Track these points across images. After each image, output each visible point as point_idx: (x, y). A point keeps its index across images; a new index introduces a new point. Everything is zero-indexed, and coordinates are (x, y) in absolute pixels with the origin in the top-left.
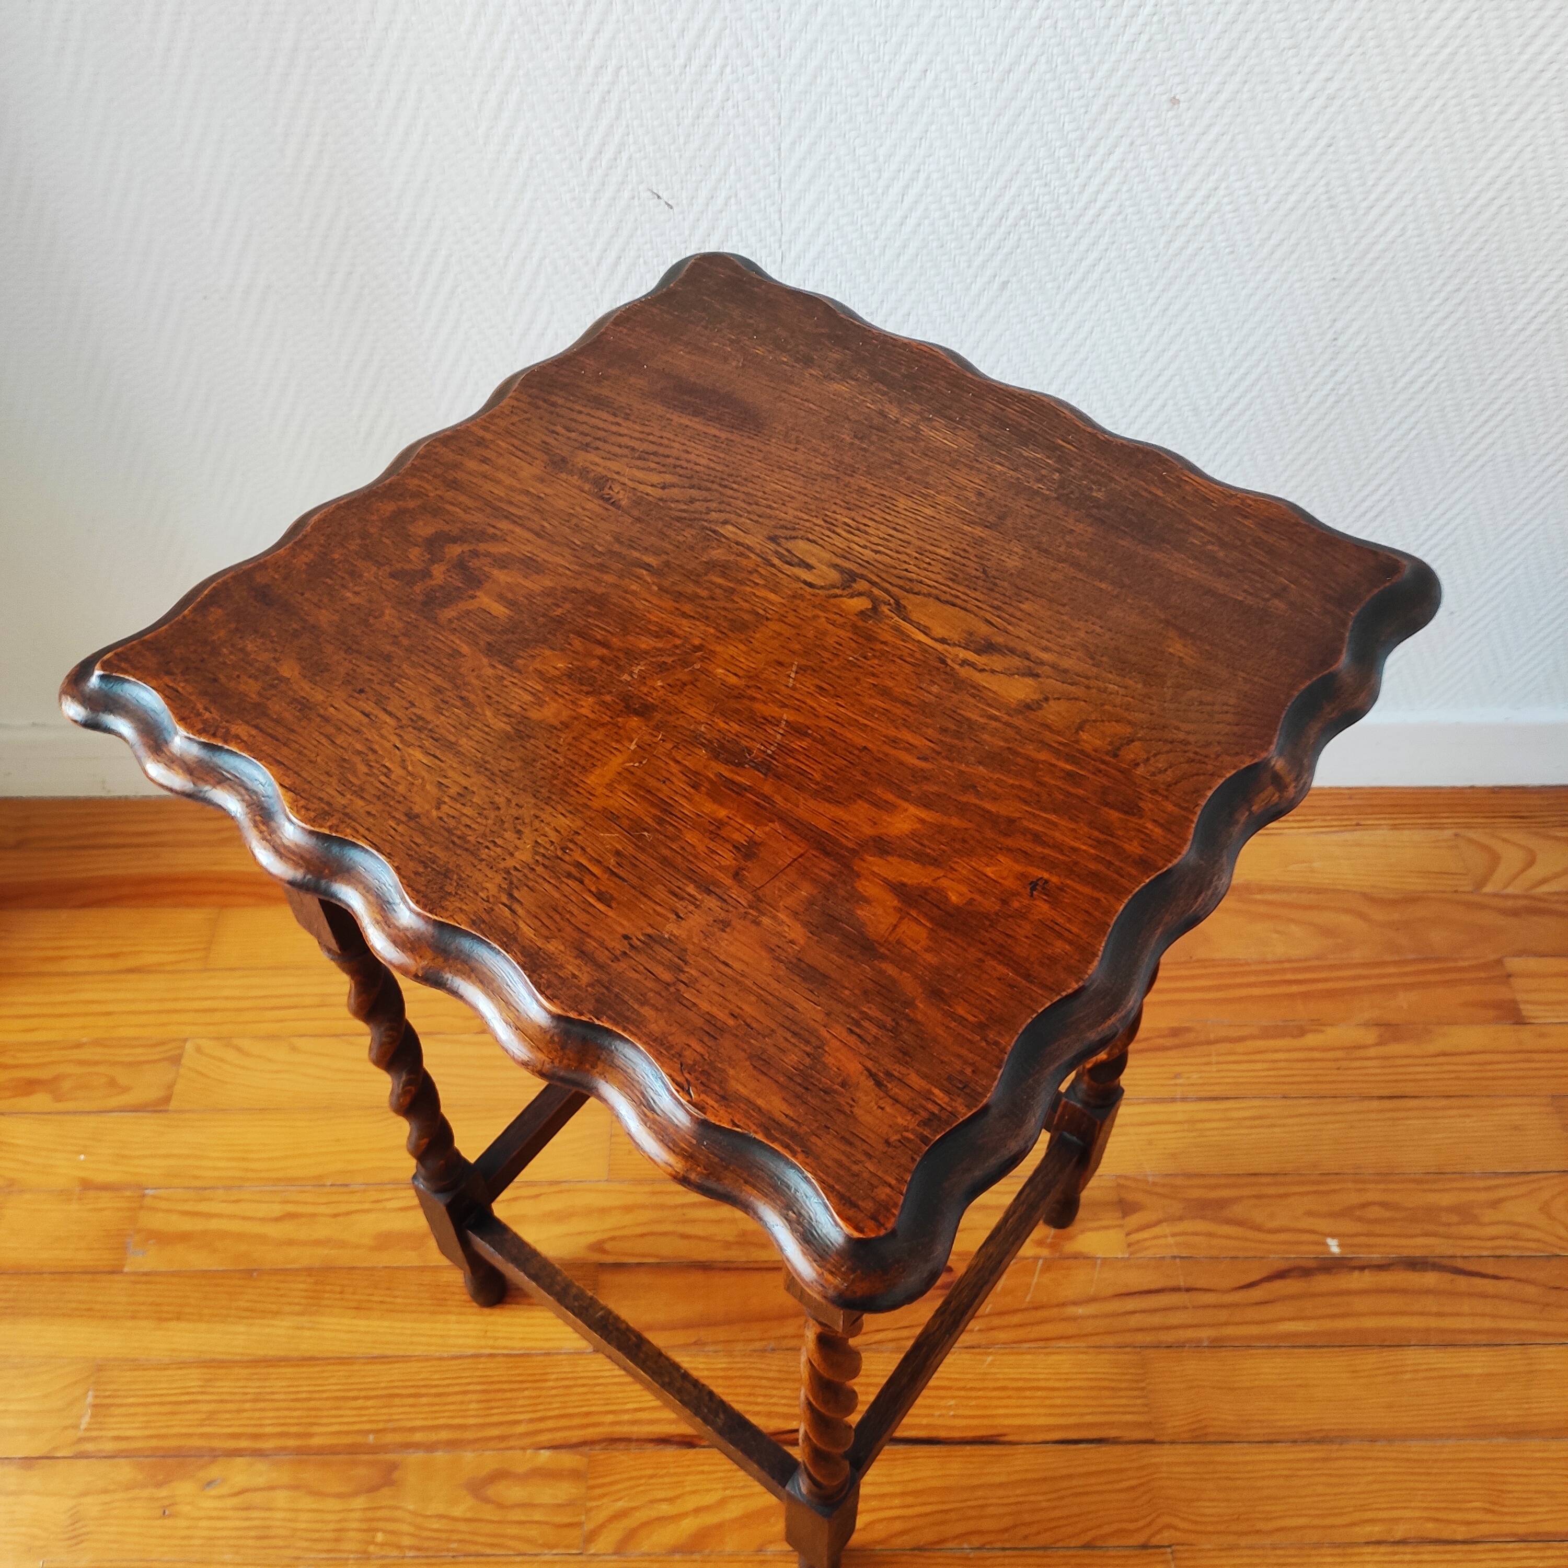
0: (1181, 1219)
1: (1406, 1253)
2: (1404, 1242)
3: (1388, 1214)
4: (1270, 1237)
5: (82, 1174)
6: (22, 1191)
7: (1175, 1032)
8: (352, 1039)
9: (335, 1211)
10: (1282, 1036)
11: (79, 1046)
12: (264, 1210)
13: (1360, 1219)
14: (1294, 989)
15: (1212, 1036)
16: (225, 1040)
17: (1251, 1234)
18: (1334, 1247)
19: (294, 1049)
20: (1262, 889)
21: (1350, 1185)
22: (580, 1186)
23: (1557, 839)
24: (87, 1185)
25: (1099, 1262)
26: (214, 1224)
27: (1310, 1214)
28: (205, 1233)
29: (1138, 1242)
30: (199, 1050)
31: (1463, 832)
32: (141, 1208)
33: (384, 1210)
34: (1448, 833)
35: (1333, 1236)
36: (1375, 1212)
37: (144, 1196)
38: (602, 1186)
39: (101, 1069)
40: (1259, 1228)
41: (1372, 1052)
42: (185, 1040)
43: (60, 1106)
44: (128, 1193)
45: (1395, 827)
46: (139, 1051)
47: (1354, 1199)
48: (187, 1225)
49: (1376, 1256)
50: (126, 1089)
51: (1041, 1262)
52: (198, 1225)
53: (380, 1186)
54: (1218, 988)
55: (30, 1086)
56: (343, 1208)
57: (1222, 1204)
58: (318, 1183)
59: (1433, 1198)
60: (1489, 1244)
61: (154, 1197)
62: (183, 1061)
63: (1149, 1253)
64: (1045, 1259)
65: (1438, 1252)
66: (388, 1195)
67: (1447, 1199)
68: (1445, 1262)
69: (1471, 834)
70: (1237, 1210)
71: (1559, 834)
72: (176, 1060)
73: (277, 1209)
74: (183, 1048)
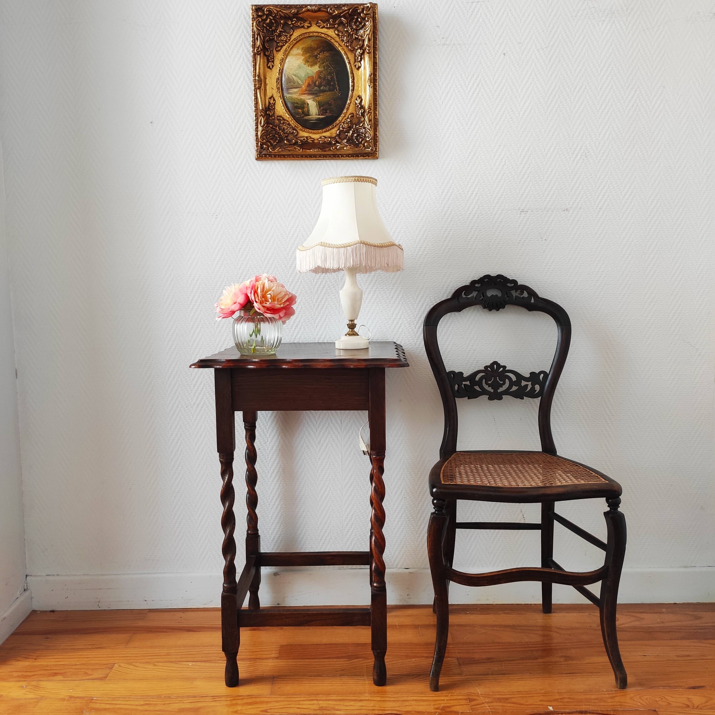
0: (492, 702)
1: (578, 710)
2: (577, 707)
3: (571, 700)
4: (526, 706)
5: (70, 695)
6: (46, 699)
7: (488, 659)
8: (177, 663)
9: (164, 703)
10: (529, 660)
11: (76, 665)
12: (137, 703)
13: (561, 702)
14: (533, 649)
15: (502, 660)
16: (130, 664)
17: (519, 706)
18: (551, 708)
19: (155, 665)
20: (519, 626)
21: (557, 694)
22: (259, 696)
23: (626, 615)
24: (71, 697)
25: (460, 713)
26: (117, 706)
27: (541, 701)
28: (114, 708)
29: (475, 708)
30: (120, 666)
31: (592, 614)
32: (91, 702)
33: (183, 703)
34: (586, 614)
35: (550, 706)
36: (566, 700)
37: (93, 699)
38: (268, 696)
39: (83, 670)
40: (522, 704)
41: (562, 663)
42: (115, 664)
43: (65, 679)
44: (87, 699)
45: (567, 612)
46: (98, 666)
47: (558, 697)
48: (107, 706)
49: (567, 711)
50: (91, 675)
51: (437, 713)
52: (112, 706)
53: (183, 697)
54: (505, 648)
55: (55, 674)
56: (167, 702)
57: (507, 699)
58: (159, 697)
59: (587, 697)
60: (611, 707)
61: (96, 700)
62: (113, 668)
63: (480, 711)
64: (439, 713)
65: (591, 709)
66: (185, 699)
67: (593, 697)
68: (593, 712)
69: (595, 614)
70: (514, 700)
71: (627, 614)
72: (112, 668)
73: (142, 703)
74: (114, 666)
